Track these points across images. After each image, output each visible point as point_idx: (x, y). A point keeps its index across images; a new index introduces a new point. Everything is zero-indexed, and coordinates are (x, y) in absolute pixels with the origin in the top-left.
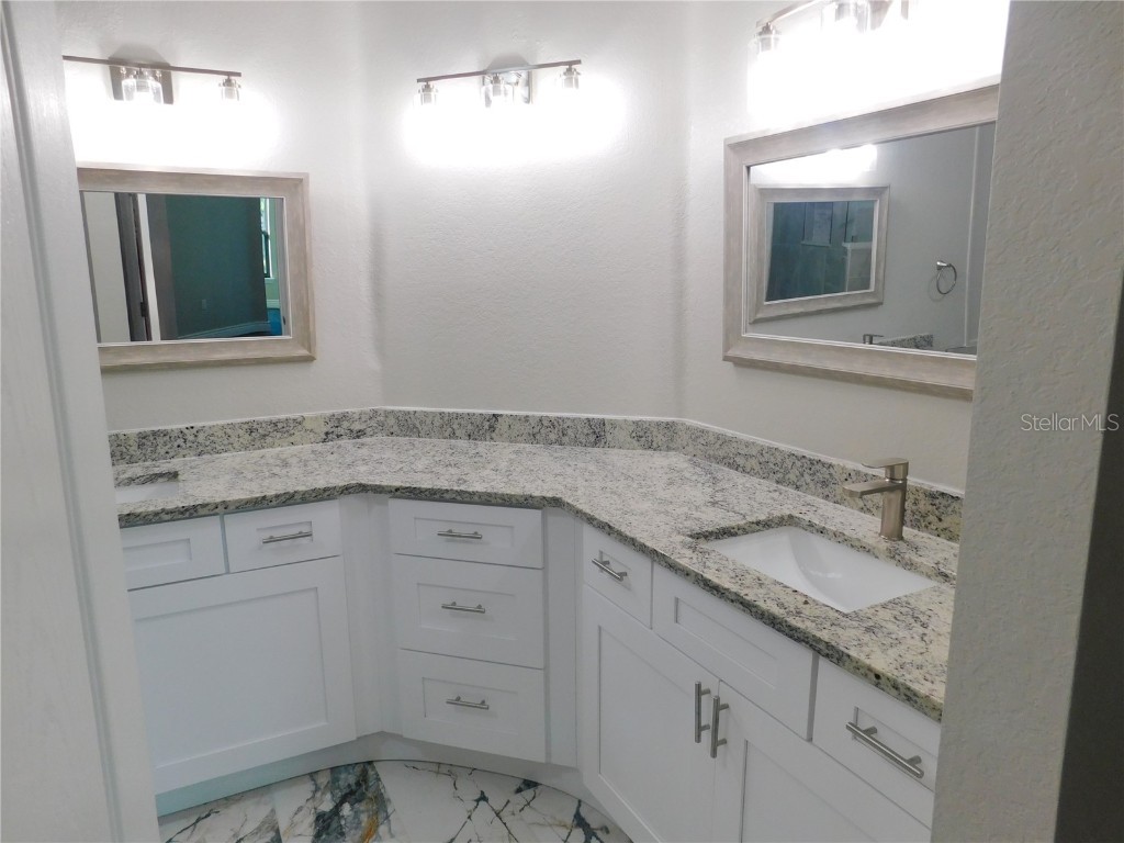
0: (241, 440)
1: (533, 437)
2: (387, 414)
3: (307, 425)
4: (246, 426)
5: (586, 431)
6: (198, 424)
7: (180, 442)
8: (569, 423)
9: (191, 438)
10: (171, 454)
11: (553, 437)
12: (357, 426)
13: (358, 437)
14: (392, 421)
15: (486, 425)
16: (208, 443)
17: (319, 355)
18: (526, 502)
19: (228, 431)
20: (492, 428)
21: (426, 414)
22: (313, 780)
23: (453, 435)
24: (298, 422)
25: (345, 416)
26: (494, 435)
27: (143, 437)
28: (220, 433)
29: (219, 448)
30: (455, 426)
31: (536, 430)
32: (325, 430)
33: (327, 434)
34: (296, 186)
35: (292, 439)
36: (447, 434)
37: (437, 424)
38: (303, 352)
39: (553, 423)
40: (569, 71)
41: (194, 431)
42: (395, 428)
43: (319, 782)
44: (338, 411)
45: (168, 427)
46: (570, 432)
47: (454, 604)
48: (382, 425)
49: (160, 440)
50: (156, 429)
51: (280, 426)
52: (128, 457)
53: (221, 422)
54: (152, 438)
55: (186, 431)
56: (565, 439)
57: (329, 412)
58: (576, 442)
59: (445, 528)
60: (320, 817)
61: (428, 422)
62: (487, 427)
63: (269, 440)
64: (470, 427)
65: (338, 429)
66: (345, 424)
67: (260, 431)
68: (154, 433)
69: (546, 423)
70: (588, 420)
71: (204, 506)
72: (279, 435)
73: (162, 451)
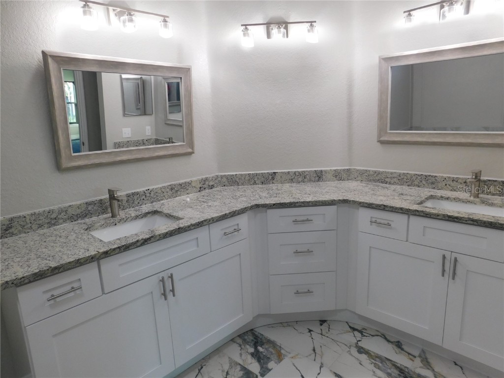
0: (168, 194)
1: (292, 181)
2: (222, 177)
3: (193, 184)
4: (170, 187)
5: (314, 176)
6: (151, 188)
7: (144, 197)
8: (307, 173)
9: (148, 195)
10: (140, 204)
11: (300, 179)
12: (211, 183)
13: (212, 188)
14: (224, 180)
15: (270, 177)
16: (155, 197)
17: (196, 151)
18: (332, 203)
19: (163, 190)
20: (273, 178)
21: (242, 175)
23: (255, 183)
24: (190, 183)
25: (207, 179)
26: (274, 181)
27: (128, 196)
28: (160, 191)
29: (159, 199)
30: (256, 179)
31: (293, 177)
32: (200, 186)
33: (200, 188)
34: (187, 71)
35: (187, 192)
36: (252, 183)
37: (246, 179)
38: (190, 150)
39: (300, 174)
40: (311, 25)
41: (149, 191)
42: (227, 183)
44: (204, 177)
45: (138, 190)
46: (307, 176)
47: (297, 251)
48: (220, 182)
49: (135, 197)
50: (133, 191)
51: (183, 186)
52: (122, 207)
53: (160, 186)
54: (132, 196)
55: (146, 192)
56: (306, 180)
57: (200, 177)
58: (310, 180)
59: (294, 219)
60: (252, 355)
61: (243, 178)
62: (270, 178)
63: (179, 193)
64: (263, 179)
65: (205, 185)
66: (207, 183)
67: (175, 189)
68: (133, 194)
69: (297, 174)
70: (315, 171)
72: (182, 190)
73: (136, 203)
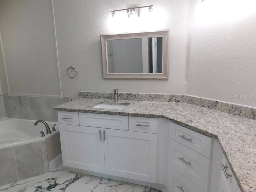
0: (148, 98)
1: (229, 111)
2: (187, 97)
3: (164, 97)
4: (149, 95)
5: (250, 113)
6: (139, 93)
7: (135, 97)
8: (243, 109)
9: (137, 96)
10: (133, 99)
11: (236, 112)
12: (177, 99)
13: (178, 102)
14: (187, 99)
15: (214, 104)
16: (140, 98)
17: (169, 79)
18: (206, 134)
19: (145, 96)
20: (216, 106)
21: (197, 98)
22: (145, 188)
23: (203, 106)
24: (162, 96)
25: (174, 96)
26: (216, 108)
27: (127, 94)
28: (143, 96)
29: (143, 99)
30: (205, 103)
31: (230, 109)
32: (169, 99)
33: (169, 100)
34: (166, 33)
35: (160, 100)
36: (202, 105)
37: (199, 102)
38: (165, 78)
39: (237, 108)
41: (138, 95)
42: (188, 101)
43: (146, 190)
44: (173, 94)
45: (132, 93)
46: (243, 112)
47: (183, 158)
48: (185, 100)
49: (131, 96)
50: (130, 93)
51: (157, 96)
52: (124, 99)
53: (144, 93)
54: (129, 95)
55: (136, 94)
56: (241, 114)
57: (170, 94)
58: (245, 116)
59: (182, 135)
61: (197, 101)
62: (214, 105)
63: (154, 99)
64: (209, 104)
65: (172, 99)
66: (174, 98)
67: (152, 97)
68: (130, 94)
69: (234, 107)
70: (251, 109)
71: (124, 113)
72: (157, 98)
73: (131, 99)
